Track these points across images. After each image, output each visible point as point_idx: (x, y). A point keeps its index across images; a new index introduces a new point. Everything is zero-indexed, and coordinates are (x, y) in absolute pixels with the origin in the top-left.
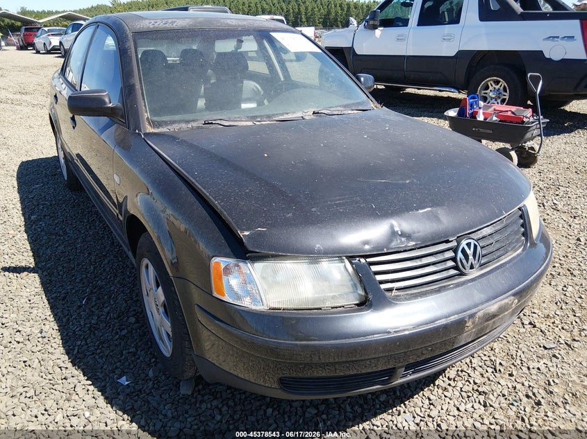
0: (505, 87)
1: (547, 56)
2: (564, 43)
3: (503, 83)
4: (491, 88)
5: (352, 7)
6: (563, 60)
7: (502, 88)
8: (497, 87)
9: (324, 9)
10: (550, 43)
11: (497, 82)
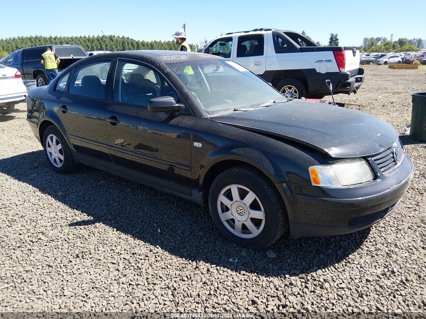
0: (295, 90)
1: (318, 71)
2: (326, 64)
3: (294, 88)
4: (287, 92)
5: (140, 45)
6: (327, 73)
7: (293, 91)
8: (290, 91)
9: (120, 46)
10: (318, 64)
11: (290, 88)
